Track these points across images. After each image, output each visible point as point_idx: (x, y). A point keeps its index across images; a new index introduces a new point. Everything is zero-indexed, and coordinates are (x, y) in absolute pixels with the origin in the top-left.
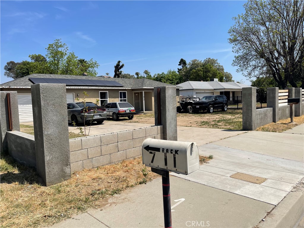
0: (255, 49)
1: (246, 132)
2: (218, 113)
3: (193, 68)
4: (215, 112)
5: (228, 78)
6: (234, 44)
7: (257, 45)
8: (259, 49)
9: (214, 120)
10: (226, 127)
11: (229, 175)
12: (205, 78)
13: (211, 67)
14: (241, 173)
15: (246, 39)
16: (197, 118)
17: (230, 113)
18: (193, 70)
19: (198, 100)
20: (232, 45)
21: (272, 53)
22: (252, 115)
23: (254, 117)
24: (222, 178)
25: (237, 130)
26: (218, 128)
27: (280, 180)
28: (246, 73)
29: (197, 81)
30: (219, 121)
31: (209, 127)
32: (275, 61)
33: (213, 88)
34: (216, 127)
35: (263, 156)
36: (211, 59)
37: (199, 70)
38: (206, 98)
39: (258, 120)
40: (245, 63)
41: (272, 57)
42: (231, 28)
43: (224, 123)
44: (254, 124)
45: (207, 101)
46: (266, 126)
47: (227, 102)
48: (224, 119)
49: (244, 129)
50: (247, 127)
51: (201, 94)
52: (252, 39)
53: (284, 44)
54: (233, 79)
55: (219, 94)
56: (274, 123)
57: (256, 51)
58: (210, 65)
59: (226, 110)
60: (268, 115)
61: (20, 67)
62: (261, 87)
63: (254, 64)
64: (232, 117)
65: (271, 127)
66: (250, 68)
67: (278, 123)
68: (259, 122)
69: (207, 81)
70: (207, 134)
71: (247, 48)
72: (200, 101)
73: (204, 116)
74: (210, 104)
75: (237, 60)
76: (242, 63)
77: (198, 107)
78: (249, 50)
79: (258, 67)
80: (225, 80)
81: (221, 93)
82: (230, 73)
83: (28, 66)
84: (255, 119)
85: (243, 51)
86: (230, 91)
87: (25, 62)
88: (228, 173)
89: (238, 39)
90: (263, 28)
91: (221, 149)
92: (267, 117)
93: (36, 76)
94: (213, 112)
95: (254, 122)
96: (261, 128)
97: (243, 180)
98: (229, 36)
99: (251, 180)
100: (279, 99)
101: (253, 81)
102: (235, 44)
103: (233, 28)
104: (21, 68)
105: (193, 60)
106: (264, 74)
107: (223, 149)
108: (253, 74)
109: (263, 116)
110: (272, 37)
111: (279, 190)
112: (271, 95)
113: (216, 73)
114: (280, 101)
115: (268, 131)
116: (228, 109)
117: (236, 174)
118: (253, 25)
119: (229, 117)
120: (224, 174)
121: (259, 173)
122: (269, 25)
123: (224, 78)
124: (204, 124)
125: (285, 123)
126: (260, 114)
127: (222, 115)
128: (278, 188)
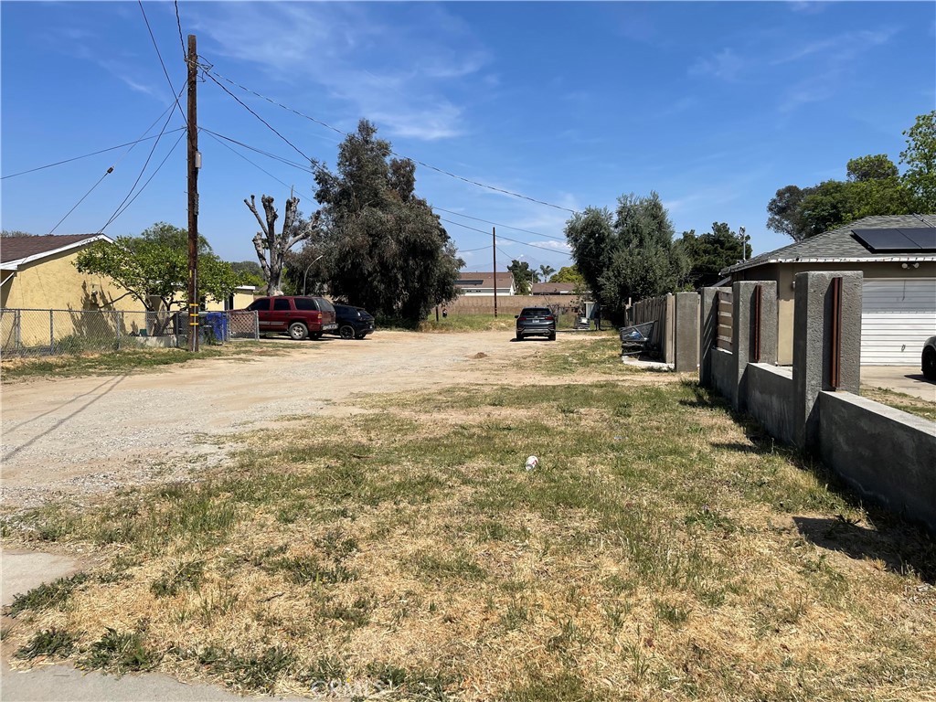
61: (813, 200)
83: (838, 195)
87: (828, 184)
93: (875, 225)
104: (817, 204)
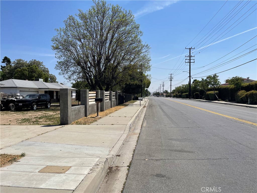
0: (73, 58)
1: (63, 127)
2: (41, 110)
3: (18, 67)
4: (38, 110)
5: (53, 80)
6: (56, 51)
7: (75, 55)
8: (76, 58)
9: (36, 117)
10: (46, 123)
11: (38, 171)
12: (31, 78)
13: (37, 68)
14: (50, 166)
15: (67, 49)
16: (19, 115)
17: (53, 110)
18: (18, 69)
19: (21, 98)
20: (55, 51)
21: (86, 63)
22: (68, 112)
23: (70, 113)
24: (29, 175)
25: (55, 125)
26: (39, 124)
27: (81, 165)
28: (67, 76)
29: (22, 79)
30: (40, 118)
31: (29, 124)
32: (88, 69)
33: (38, 88)
34: (36, 123)
35: (73, 146)
36: (37, 60)
37: (24, 70)
38: (30, 96)
39: (74, 115)
40: (66, 68)
41: (86, 66)
42: (54, 37)
43: (45, 119)
44: (70, 119)
45: (30, 99)
46: (79, 120)
47: (51, 100)
48: (46, 115)
49: (61, 124)
50: (64, 122)
51: (25, 92)
52: (71, 50)
53: (94, 58)
54: (57, 81)
55: (44, 93)
56: (86, 117)
57: (74, 59)
58: (35, 67)
59: (50, 107)
60: (81, 111)
62: (79, 89)
63: (73, 70)
64: (54, 113)
65: (83, 121)
66: (70, 73)
67: (88, 117)
68: (74, 117)
69: (32, 80)
70: (25, 131)
71: (67, 56)
72: (23, 99)
73: (26, 114)
74: (34, 102)
75: (59, 65)
76: (63, 67)
77: (21, 104)
78: (68, 58)
79: (76, 73)
80: (50, 81)
81: (46, 92)
82: (54, 75)
84: (71, 115)
85: (64, 58)
86: (54, 91)
88: (37, 169)
89: (60, 47)
90: (79, 43)
91: (36, 144)
92: (81, 113)
94: (37, 109)
95: (69, 117)
96: (76, 122)
97: (50, 173)
98: (52, 44)
99: (58, 171)
100: (89, 98)
101: (73, 84)
102: (58, 51)
103: (55, 38)
105: (18, 60)
106: (81, 79)
107: (38, 145)
108: (72, 78)
109: (77, 112)
110: (86, 50)
111: (78, 175)
112: (84, 96)
113: (42, 74)
114: (90, 100)
115: (80, 124)
116: (51, 106)
117: (45, 168)
118: (72, 39)
119: (51, 113)
120: (33, 171)
121: (66, 163)
122: (84, 42)
123: (49, 79)
124: (25, 122)
125: (93, 117)
126: (74, 111)
127: (45, 111)
128: (78, 173)
